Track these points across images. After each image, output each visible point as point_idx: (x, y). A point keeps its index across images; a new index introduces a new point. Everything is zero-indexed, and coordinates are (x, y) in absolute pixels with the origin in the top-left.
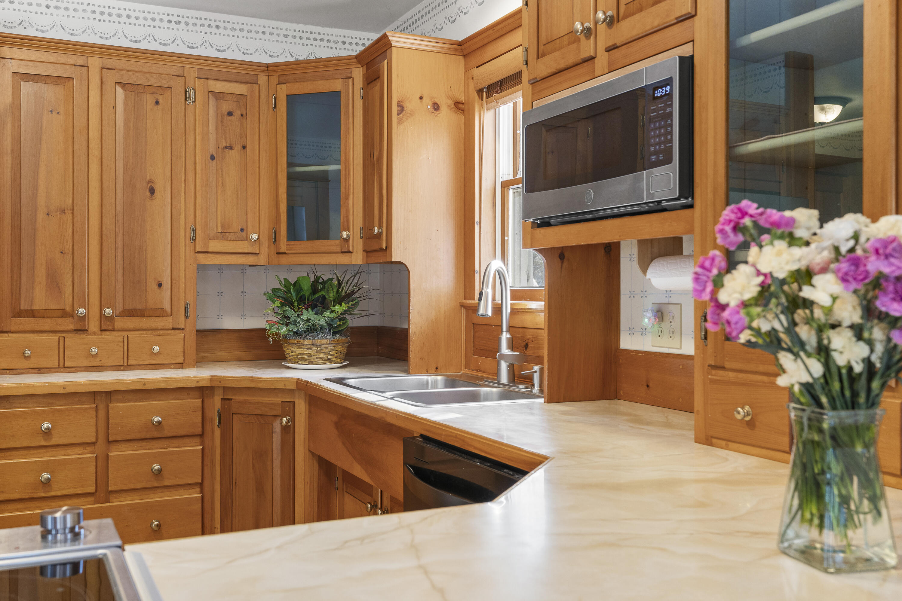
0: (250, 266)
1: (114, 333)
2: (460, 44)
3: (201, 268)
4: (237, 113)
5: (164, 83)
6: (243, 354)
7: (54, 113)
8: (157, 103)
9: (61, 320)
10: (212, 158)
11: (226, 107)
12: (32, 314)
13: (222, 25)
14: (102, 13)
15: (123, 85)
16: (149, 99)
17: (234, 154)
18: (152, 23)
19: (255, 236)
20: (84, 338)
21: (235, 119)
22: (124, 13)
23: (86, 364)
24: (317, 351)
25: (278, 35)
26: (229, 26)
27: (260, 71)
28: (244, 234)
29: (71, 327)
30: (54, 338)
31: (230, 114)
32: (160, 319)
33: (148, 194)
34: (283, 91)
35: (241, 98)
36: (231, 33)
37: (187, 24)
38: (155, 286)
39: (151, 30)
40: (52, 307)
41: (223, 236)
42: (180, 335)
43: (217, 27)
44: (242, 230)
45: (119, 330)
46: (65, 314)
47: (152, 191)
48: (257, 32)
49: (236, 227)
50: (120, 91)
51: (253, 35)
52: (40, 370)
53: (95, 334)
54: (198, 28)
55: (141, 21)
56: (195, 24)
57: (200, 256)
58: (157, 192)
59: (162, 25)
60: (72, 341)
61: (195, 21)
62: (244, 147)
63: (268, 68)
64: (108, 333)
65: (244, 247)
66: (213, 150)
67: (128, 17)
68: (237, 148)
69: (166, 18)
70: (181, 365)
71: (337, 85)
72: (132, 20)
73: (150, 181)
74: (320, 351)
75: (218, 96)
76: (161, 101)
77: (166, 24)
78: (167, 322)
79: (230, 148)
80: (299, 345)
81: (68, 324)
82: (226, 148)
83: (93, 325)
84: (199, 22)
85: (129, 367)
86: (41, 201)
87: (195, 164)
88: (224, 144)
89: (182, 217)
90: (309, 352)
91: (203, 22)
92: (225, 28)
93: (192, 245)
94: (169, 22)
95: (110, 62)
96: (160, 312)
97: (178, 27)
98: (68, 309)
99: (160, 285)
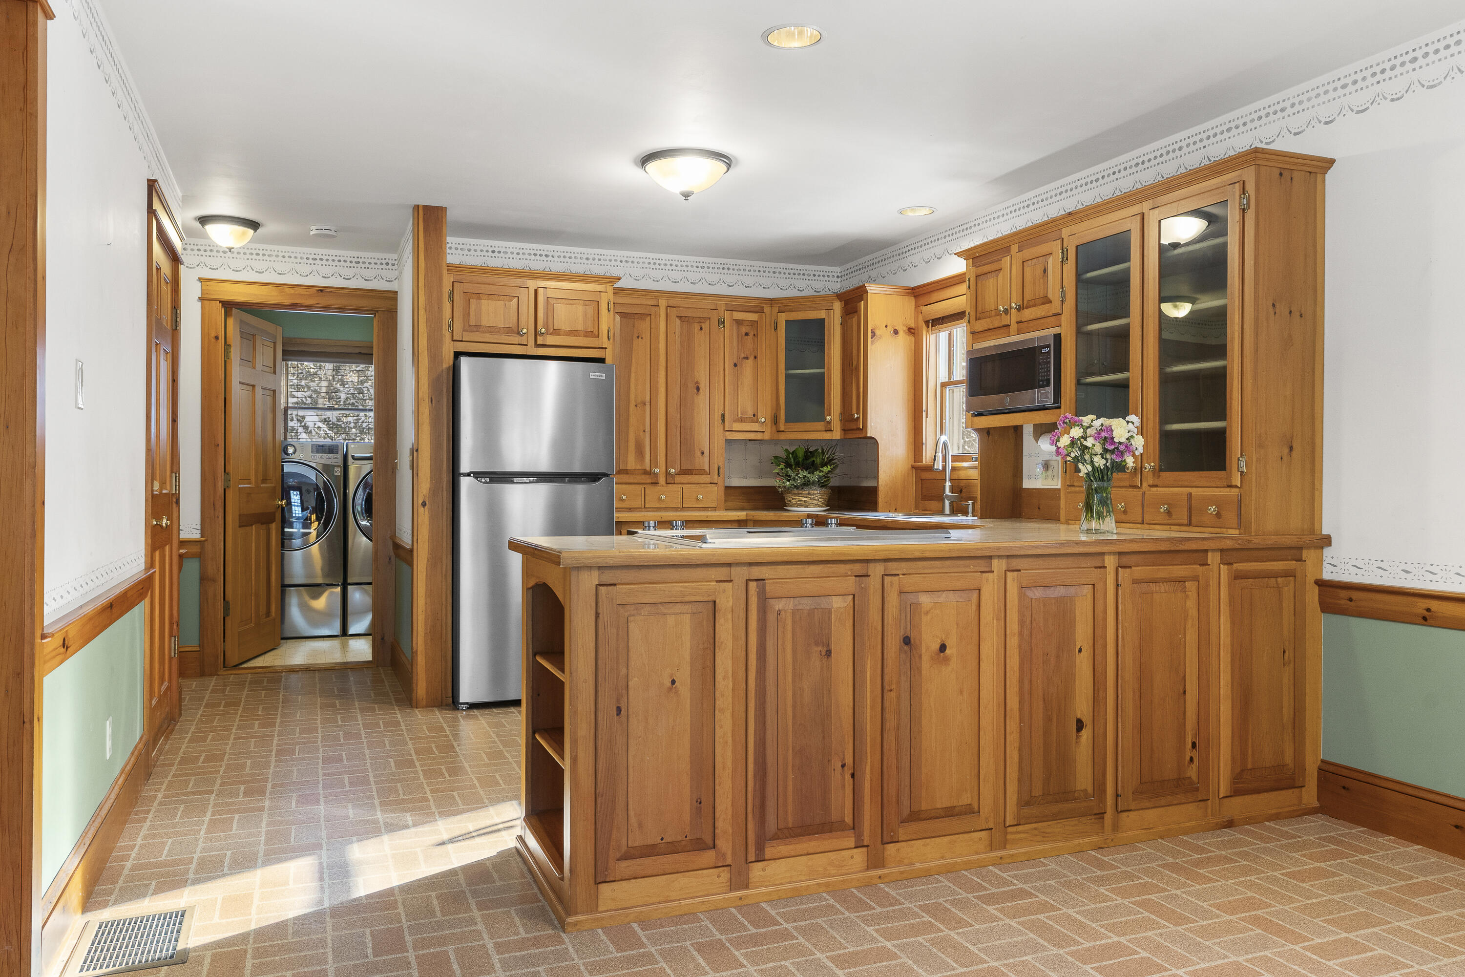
0: (750, 440)
1: (675, 485)
2: (913, 289)
3: (729, 442)
4: (751, 334)
5: (705, 315)
6: (745, 504)
7: (640, 338)
8: (701, 329)
9: (643, 476)
10: (735, 365)
11: (744, 330)
12: (626, 472)
13: (731, 267)
14: (655, 264)
15: (680, 317)
16: (697, 327)
17: (749, 363)
18: (686, 269)
19: (763, 420)
20: (656, 489)
21: (749, 338)
22: (668, 263)
23: (658, 506)
24: (811, 499)
25: (769, 272)
26: (736, 268)
27: (766, 304)
28: (755, 418)
29: (649, 481)
30: (639, 488)
31: (747, 334)
32: (702, 476)
33: (696, 391)
34: (783, 318)
35: (753, 324)
36: (737, 273)
37: (708, 268)
38: (699, 454)
39: (685, 274)
40: (638, 467)
41: (742, 420)
42: (714, 488)
43: (728, 269)
44: (754, 415)
45: (677, 484)
46: (645, 472)
47: (698, 389)
48: (755, 271)
49: (750, 414)
50: (678, 321)
51: (752, 273)
52: (630, 510)
53: (663, 486)
54: (716, 270)
55: (679, 268)
56: (713, 268)
57: (727, 433)
58: (701, 390)
59: (692, 269)
60: (650, 490)
61: (714, 265)
62: (755, 357)
63: (771, 301)
64: (670, 485)
65: (756, 427)
66: (735, 361)
67: (671, 265)
68: (751, 358)
69: (695, 264)
70: (715, 509)
71: (822, 314)
72: (674, 267)
73: (697, 383)
74: (813, 499)
75: (739, 323)
76: (703, 327)
77: (695, 269)
78: (706, 479)
79: (747, 358)
80: (798, 495)
81: (647, 479)
82: (744, 358)
83: (662, 480)
84: (716, 266)
85: (683, 509)
86: (632, 396)
87: (724, 370)
88: (743, 355)
89: (716, 406)
90: (805, 499)
91: (719, 266)
92: (733, 270)
93: (722, 426)
94: (697, 267)
95: (672, 302)
96: (702, 472)
97: (703, 270)
98: (648, 469)
99: (703, 453)
